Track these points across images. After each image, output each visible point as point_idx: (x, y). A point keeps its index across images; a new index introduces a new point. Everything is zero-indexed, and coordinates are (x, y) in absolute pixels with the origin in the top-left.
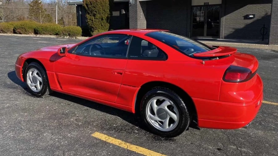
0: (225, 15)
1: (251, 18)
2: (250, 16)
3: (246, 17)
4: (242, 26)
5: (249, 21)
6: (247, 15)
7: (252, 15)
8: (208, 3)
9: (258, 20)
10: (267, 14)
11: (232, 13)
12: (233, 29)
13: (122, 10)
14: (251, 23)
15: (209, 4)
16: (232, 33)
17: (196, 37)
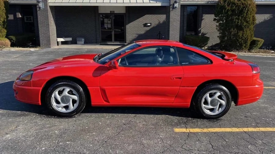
0: (129, 23)
1: (149, 26)
2: (148, 24)
3: (145, 25)
4: (143, 32)
5: (148, 29)
6: (146, 23)
7: (150, 23)
8: (114, 11)
9: (153, 28)
10: (159, 23)
11: (134, 21)
12: (137, 34)
13: (17, 13)
14: (149, 30)
15: (115, 13)
16: (135, 38)
17: (107, 43)
